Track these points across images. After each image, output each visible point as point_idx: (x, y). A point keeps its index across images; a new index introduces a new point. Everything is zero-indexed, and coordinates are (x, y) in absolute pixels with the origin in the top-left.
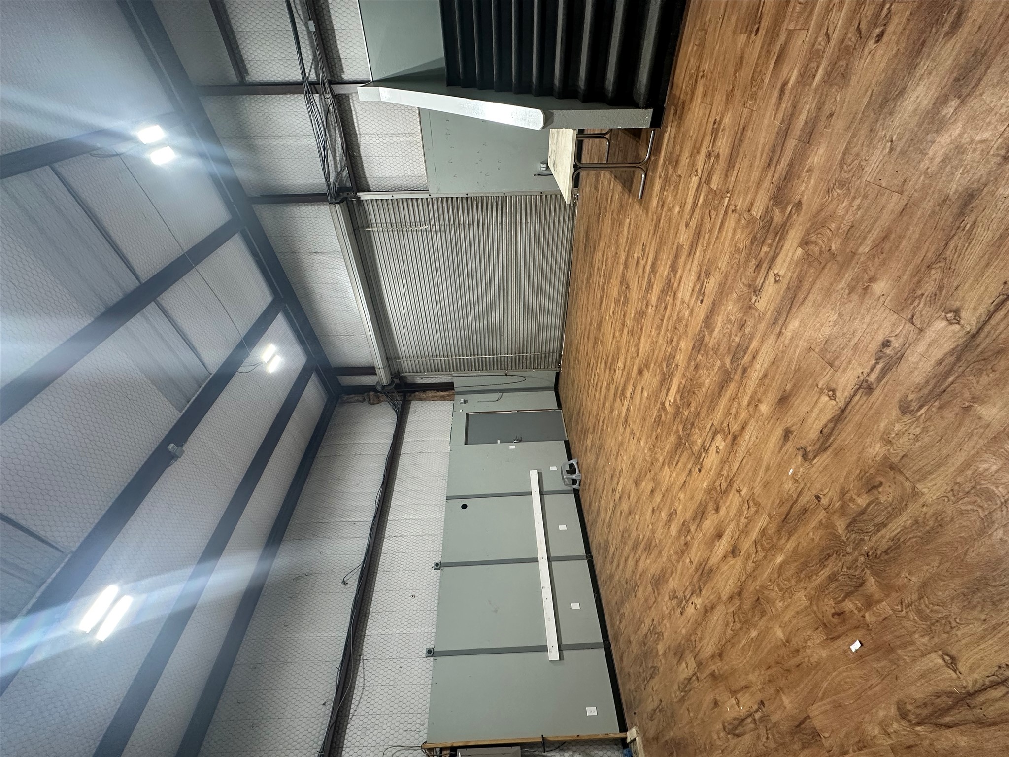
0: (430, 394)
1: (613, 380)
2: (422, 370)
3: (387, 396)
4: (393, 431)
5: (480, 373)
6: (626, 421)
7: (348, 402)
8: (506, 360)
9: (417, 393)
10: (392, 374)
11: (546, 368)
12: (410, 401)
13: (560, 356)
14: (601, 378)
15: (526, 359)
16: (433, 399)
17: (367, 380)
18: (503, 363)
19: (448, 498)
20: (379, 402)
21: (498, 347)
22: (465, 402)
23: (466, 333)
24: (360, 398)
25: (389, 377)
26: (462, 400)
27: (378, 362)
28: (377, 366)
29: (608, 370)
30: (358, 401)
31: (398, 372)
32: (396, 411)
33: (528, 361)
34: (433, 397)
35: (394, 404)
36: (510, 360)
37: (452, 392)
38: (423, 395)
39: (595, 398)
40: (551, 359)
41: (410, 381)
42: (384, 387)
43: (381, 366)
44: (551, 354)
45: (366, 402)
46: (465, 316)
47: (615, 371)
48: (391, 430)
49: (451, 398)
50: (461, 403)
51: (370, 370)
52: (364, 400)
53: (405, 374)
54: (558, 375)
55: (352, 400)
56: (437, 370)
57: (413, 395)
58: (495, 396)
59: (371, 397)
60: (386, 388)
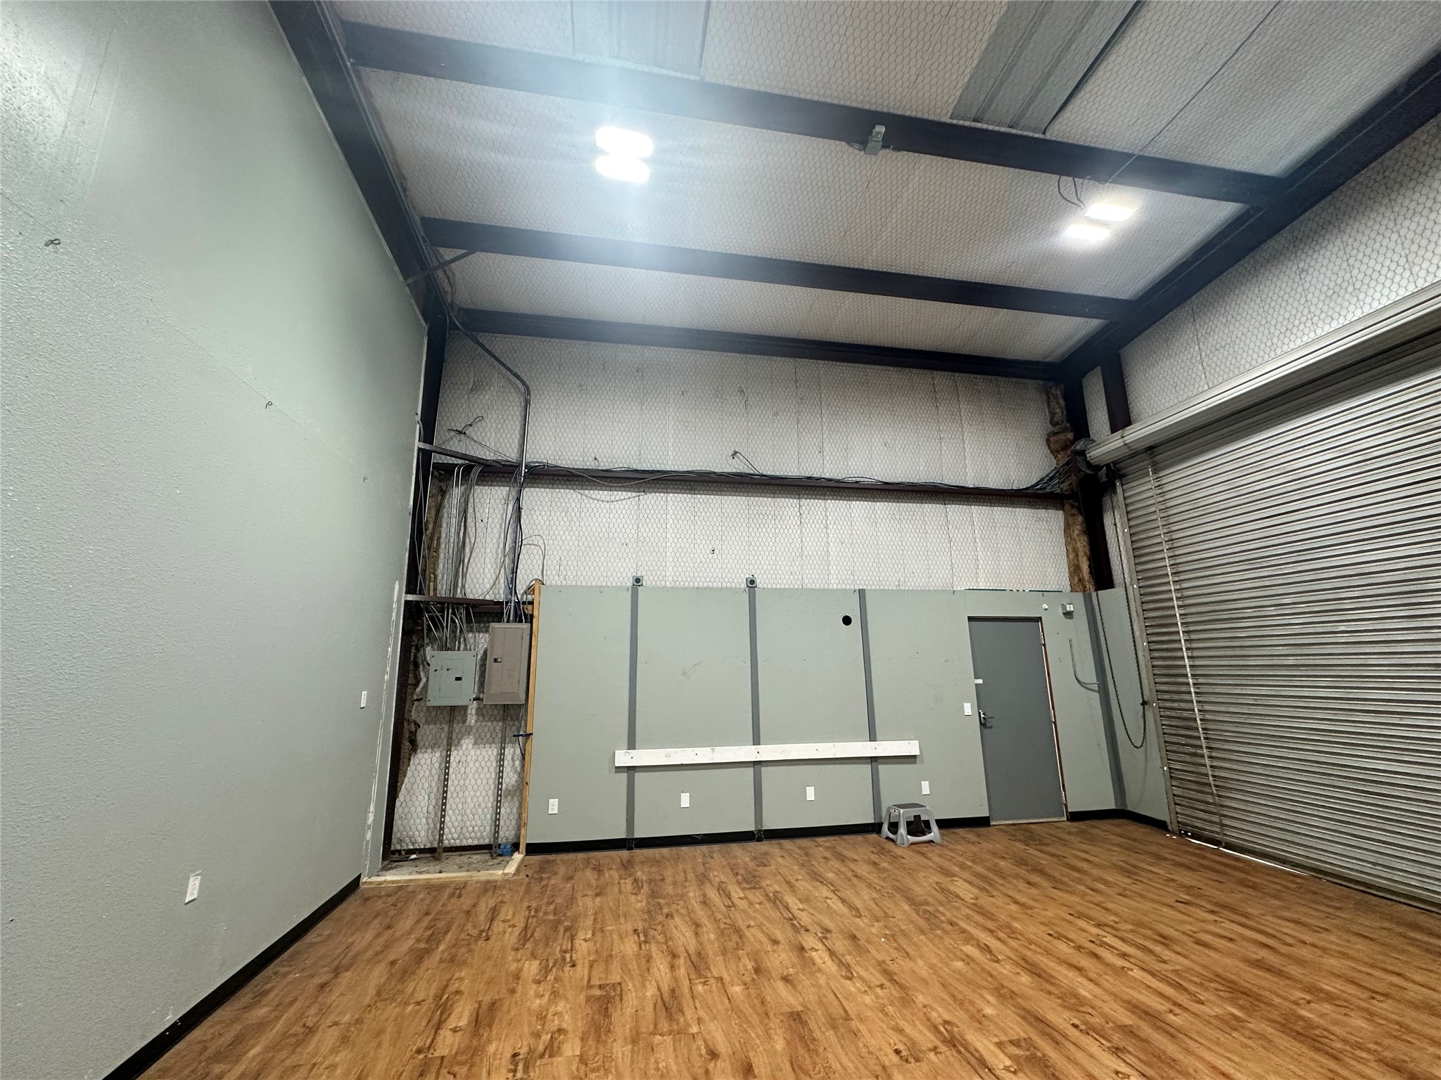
0: (1082, 545)
1: (1089, 1030)
2: (1132, 523)
3: (1067, 464)
4: (991, 485)
5: (1143, 644)
6: (953, 1042)
7: (1048, 398)
8: (1183, 705)
9: (1080, 519)
10: (1115, 463)
11: (1175, 800)
12: (1062, 508)
13: (1217, 843)
14: (1109, 981)
15: (1195, 755)
16: (1072, 551)
17: (1099, 417)
18: (1176, 697)
19: (862, 593)
20: (1054, 452)
21: (1219, 690)
22: (1068, 615)
23: (1249, 613)
24: (1060, 415)
25: (1107, 460)
26: (1070, 608)
27: (1136, 433)
28: (1129, 430)
29: (1126, 1018)
30: (1053, 414)
31: (1124, 476)
32: (1037, 484)
33: (1188, 758)
34: (1075, 551)
35: (1051, 479)
36: (1185, 714)
37: (1090, 586)
38: (1077, 530)
39: (1060, 937)
40: (1202, 815)
41: (1107, 501)
42: (1082, 453)
43: (1129, 439)
44: (1215, 818)
45: (1051, 428)
47: (1117, 1051)
48: (994, 481)
49: (1077, 584)
50: (1064, 607)
51: (1121, 417)
52: (1053, 423)
53: (1119, 490)
54: (1161, 825)
55: (1053, 404)
56: (1137, 553)
57: (1074, 511)
58: (1090, 676)
59: (1062, 436)
60: (1079, 459)
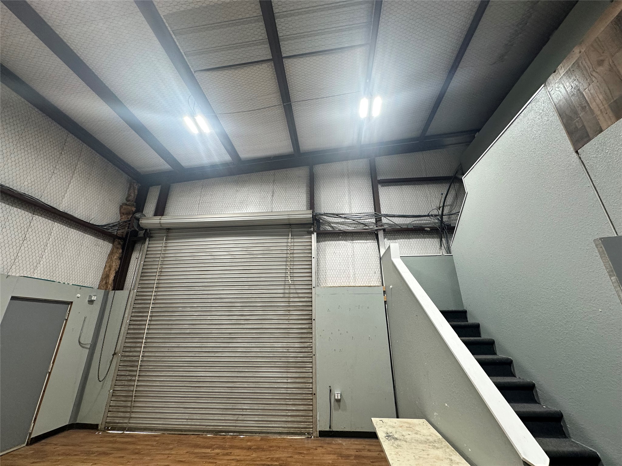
0: (116, 264)
2: (146, 260)
3: (125, 222)
5: (127, 321)
7: (130, 187)
8: (135, 354)
9: (121, 251)
10: (150, 230)
11: (110, 409)
12: (113, 243)
13: (123, 429)
15: (130, 380)
16: (108, 266)
17: (150, 207)
18: (133, 349)
20: (122, 214)
21: (155, 345)
22: (91, 302)
23: (180, 309)
24: (133, 197)
25: (148, 227)
26: (94, 298)
27: (167, 220)
28: (163, 218)
30: (129, 195)
31: (152, 237)
32: (105, 226)
33: (126, 383)
34: (110, 267)
35: (114, 226)
36: (134, 359)
37: (110, 287)
38: (116, 256)
40: (122, 415)
41: (138, 246)
42: (138, 220)
43: (163, 221)
44: (128, 415)
45: (125, 201)
46: (199, 309)
48: (79, 213)
49: (103, 284)
50: (91, 297)
51: (160, 211)
52: (127, 200)
53: (147, 243)
54: (94, 427)
55: (132, 191)
56: (143, 274)
57: (119, 246)
58: (88, 339)
59: (129, 207)
60: (135, 221)
